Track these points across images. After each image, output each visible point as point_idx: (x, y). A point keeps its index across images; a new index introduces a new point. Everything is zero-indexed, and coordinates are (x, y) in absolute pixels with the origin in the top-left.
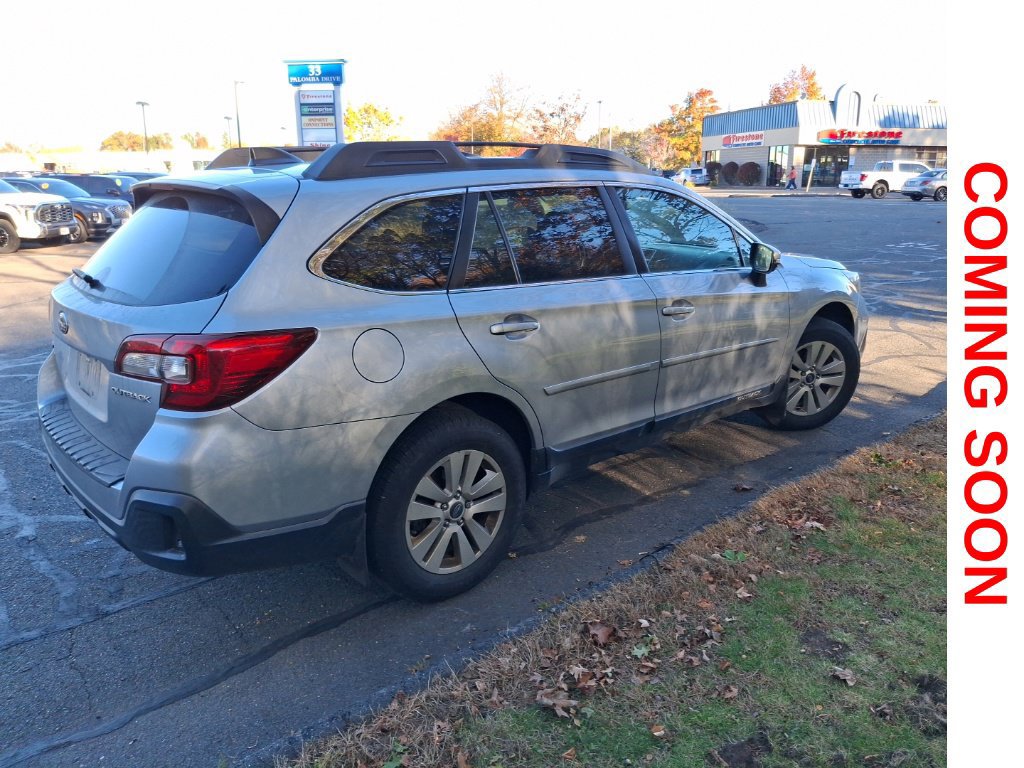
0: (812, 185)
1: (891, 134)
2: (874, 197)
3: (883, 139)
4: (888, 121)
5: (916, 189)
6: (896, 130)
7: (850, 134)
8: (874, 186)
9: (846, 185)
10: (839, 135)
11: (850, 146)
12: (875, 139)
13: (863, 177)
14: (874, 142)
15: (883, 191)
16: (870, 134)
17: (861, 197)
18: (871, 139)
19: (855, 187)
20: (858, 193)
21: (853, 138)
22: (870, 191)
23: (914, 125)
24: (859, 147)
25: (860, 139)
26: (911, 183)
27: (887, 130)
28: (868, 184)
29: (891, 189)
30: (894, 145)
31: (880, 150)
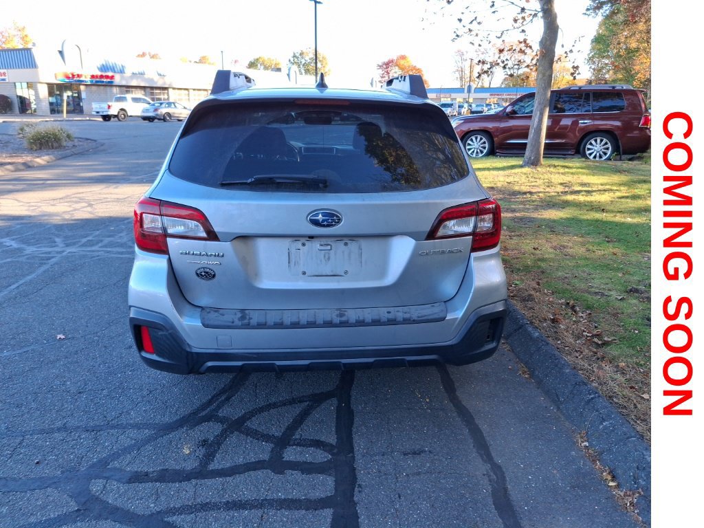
0: (68, 112)
1: (107, 77)
2: (119, 120)
3: (103, 80)
4: (104, 68)
5: (151, 114)
6: (110, 74)
7: (78, 76)
8: (119, 112)
9: (98, 112)
10: (71, 76)
11: (80, 85)
12: (98, 80)
13: (109, 107)
14: (97, 82)
15: (125, 116)
16: (93, 77)
17: (109, 120)
18: (94, 80)
19: (105, 114)
20: (107, 118)
21: (81, 79)
22: (115, 116)
23: (122, 72)
24: (86, 85)
25: (87, 79)
26: (147, 110)
27: (104, 74)
28: (113, 111)
29: (129, 115)
30: (110, 85)
31: (102, 88)
